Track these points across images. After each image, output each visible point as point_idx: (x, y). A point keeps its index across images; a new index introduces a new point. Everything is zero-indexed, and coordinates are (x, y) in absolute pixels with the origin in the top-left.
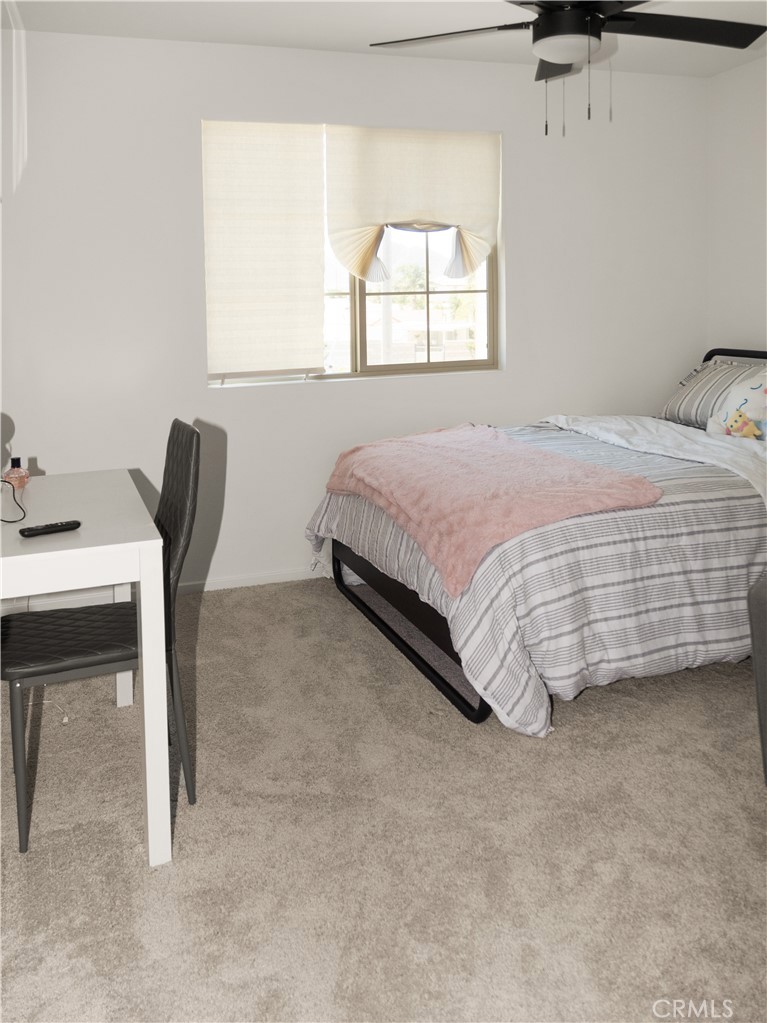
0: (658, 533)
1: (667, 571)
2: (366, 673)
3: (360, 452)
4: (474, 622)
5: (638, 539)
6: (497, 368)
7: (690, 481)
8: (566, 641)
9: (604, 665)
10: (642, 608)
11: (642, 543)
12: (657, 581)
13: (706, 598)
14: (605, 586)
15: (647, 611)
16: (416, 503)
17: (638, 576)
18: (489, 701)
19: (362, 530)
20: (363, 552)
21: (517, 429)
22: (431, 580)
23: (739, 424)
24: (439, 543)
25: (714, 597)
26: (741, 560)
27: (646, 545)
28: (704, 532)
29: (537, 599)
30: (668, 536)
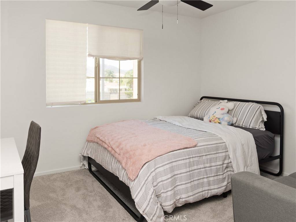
0: (196, 155)
1: (199, 168)
2: (100, 204)
3: (98, 129)
4: (139, 189)
5: (191, 158)
6: (140, 101)
7: (205, 138)
8: (169, 193)
9: (181, 200)
10: (192, 180)
11: (192, 159)
12: (196, 171)
13: (211, 175)
14: (180, 174)
15: (194, 181)
16: (118, 147)
17: (191, 170)
18: (144, 216)
19: (99, 154)
20: (99, 162)
21: (148, 120)
22: (124, 174)
23: (214, 119)
24: (127, 161)
25: (213, 175)
26: (221, 163)
27: (193, 160)
28: (210, 154)
29: (160, 180)
30: (199, 156)
